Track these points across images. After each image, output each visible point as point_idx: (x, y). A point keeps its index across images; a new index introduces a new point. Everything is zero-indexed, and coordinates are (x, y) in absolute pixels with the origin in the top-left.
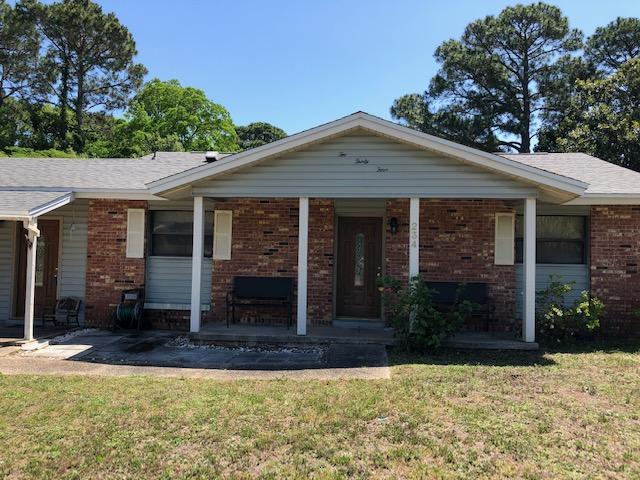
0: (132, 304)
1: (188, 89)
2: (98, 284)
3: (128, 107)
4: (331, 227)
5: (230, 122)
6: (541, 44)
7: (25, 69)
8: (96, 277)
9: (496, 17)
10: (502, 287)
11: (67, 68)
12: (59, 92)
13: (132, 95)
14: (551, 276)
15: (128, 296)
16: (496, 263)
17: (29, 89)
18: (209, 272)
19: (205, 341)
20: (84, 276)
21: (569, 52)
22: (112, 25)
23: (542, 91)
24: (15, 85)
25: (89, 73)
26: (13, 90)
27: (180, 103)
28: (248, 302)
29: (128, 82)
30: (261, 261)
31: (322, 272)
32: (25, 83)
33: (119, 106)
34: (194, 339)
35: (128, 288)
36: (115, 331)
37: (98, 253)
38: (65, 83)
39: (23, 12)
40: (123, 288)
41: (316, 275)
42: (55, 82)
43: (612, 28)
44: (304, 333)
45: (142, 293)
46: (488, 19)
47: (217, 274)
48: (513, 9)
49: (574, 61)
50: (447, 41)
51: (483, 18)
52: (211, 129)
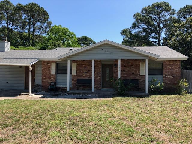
0: (53, 86)
1: (64, 28)
2: (45, 81)
3: (47, 33)
4: (100, 67)
5: (76, 37)
6: (164, 13)
7: (18, 23)
8: (44, 79)
9: (151, 6)
10: (142, 81)
11: (30, 22)
12: (28, 29)
13: (48, 30)
14: (152, 78)
15: (52, 84)
16: (140, 75)
17: (19, 29)
18: (71, 78)
19: (71, 93)
20: (41, 79)
21: (172, 15)
22: (42, 11)
23: (164, 27)
24: (15, 27)
25: (36, 24)
26: (15, 29)
27: (62, 32)
28: (81, 85)
29: (47, 26)
30: (84, 75)
31: (98, 77)
32: (19, 27)
33: (44, 33)
34: (68, 93)
35: (52, 82)
36: (49, 92)
37: (45, 73)
38: (29, 27)
39: (18, 8)
40: (50, 82)
41: (97, 78)
42: (27, 26)
43: (185, 8)
44: (94, 91)
45: (55, 83)
46: (148, 6)
47: (73, 78)
48: (155, 4)
49: (173, 18)
50: (137, 13)
51: (147, 6)
52: (70, 39)
